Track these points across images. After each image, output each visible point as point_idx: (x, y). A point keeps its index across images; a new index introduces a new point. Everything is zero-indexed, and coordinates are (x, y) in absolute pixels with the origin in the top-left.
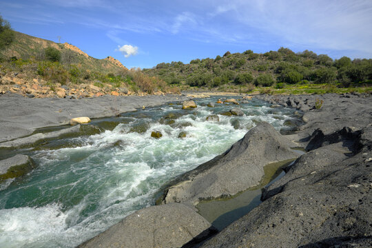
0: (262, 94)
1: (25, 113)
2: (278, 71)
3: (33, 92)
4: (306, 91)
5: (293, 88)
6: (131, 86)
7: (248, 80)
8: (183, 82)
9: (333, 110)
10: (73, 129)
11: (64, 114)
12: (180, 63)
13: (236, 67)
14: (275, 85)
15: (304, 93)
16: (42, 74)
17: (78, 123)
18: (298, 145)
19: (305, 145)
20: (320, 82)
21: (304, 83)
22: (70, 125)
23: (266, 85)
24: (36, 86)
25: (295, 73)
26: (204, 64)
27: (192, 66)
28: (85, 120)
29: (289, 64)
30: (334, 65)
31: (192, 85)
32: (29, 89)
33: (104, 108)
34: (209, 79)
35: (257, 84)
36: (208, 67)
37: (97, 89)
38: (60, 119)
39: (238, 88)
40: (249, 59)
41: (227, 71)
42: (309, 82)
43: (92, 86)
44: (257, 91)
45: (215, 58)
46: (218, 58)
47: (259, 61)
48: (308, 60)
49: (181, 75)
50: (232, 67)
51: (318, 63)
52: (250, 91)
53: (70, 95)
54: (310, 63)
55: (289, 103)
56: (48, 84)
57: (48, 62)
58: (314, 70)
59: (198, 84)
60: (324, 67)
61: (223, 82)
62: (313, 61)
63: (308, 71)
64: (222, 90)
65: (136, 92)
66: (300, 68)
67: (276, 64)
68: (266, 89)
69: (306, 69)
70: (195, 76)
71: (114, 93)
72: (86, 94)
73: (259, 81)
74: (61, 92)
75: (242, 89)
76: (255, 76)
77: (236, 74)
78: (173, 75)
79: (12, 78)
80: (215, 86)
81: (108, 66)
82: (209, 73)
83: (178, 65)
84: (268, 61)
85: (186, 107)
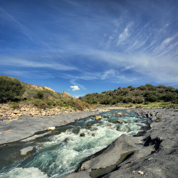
0: (137, 108)
1: (30, 126)
2: (145, 95)
3: (33, 114)
4: (159, 106)
5: (153, 104)
6: (73, 108)
7: (130, 101)
8: (98, 103)
9: (165, 121)
10: (49, 132)
11: (45, 125)
12: (96, 93)
13: (124, 95)
14: (144, 103)
15: (158, 107)
16: (36, 105)
17: (51, 130)
18: (141, 142)
19: (144, 143)
20: (167, 101)
21: (159, 101)
22: (47, 131)
23: (139, 103)
24: (34, 111)
25: (154, 96)
26: (108, 93)
27: (102, 94)
28: (53, 128)
29: (151, 92)
30: (176, 91)
31: (102, 104)
32: (31, 113)
33: (61, 121)
34: (111, 101)
35: (134, 103)
36: (110, 94)
37: (59, 110)
38: (44, 127)
39: (125, 105)
40: (130, 90)
41: (119, 97)
42: (162, 101)
43: (56, 109)
44: (134, 106)
45: (113, 90)
46: (115, 91)
47: (136, 91)
48: (161, 89)
49: (97, 99)
50: (122, 94)
51: (167, 90)
52: (131, 106)
53: (48, 114)
54: (163, 91)
55: (147, 115)
56: (38, 110)
57: (38, 100)
58: (164, 94)
59: (106, 103)
60: (170, 93)
61: (118, 102)
62: (164, 90)
63: (161, 95)
64: (117, 106)
65: (76, 110)
66: (157, 94)
67: (144, 92)
68: (139, 105)
69: (160, 94)
70: (104, 99)
71: (66, 112)
72: (54, 113)
73: (135, 101)
74: (44, 113)
75: (127, 105)
76: (133, 98)
77: (124, 98)
78: (93, 99)
79: (25, 108)
80: (114, 104)
81: (64, 96)
82: (111, 98)
83: (96, 95)
84: (140, 91)
85: (97, 119)
